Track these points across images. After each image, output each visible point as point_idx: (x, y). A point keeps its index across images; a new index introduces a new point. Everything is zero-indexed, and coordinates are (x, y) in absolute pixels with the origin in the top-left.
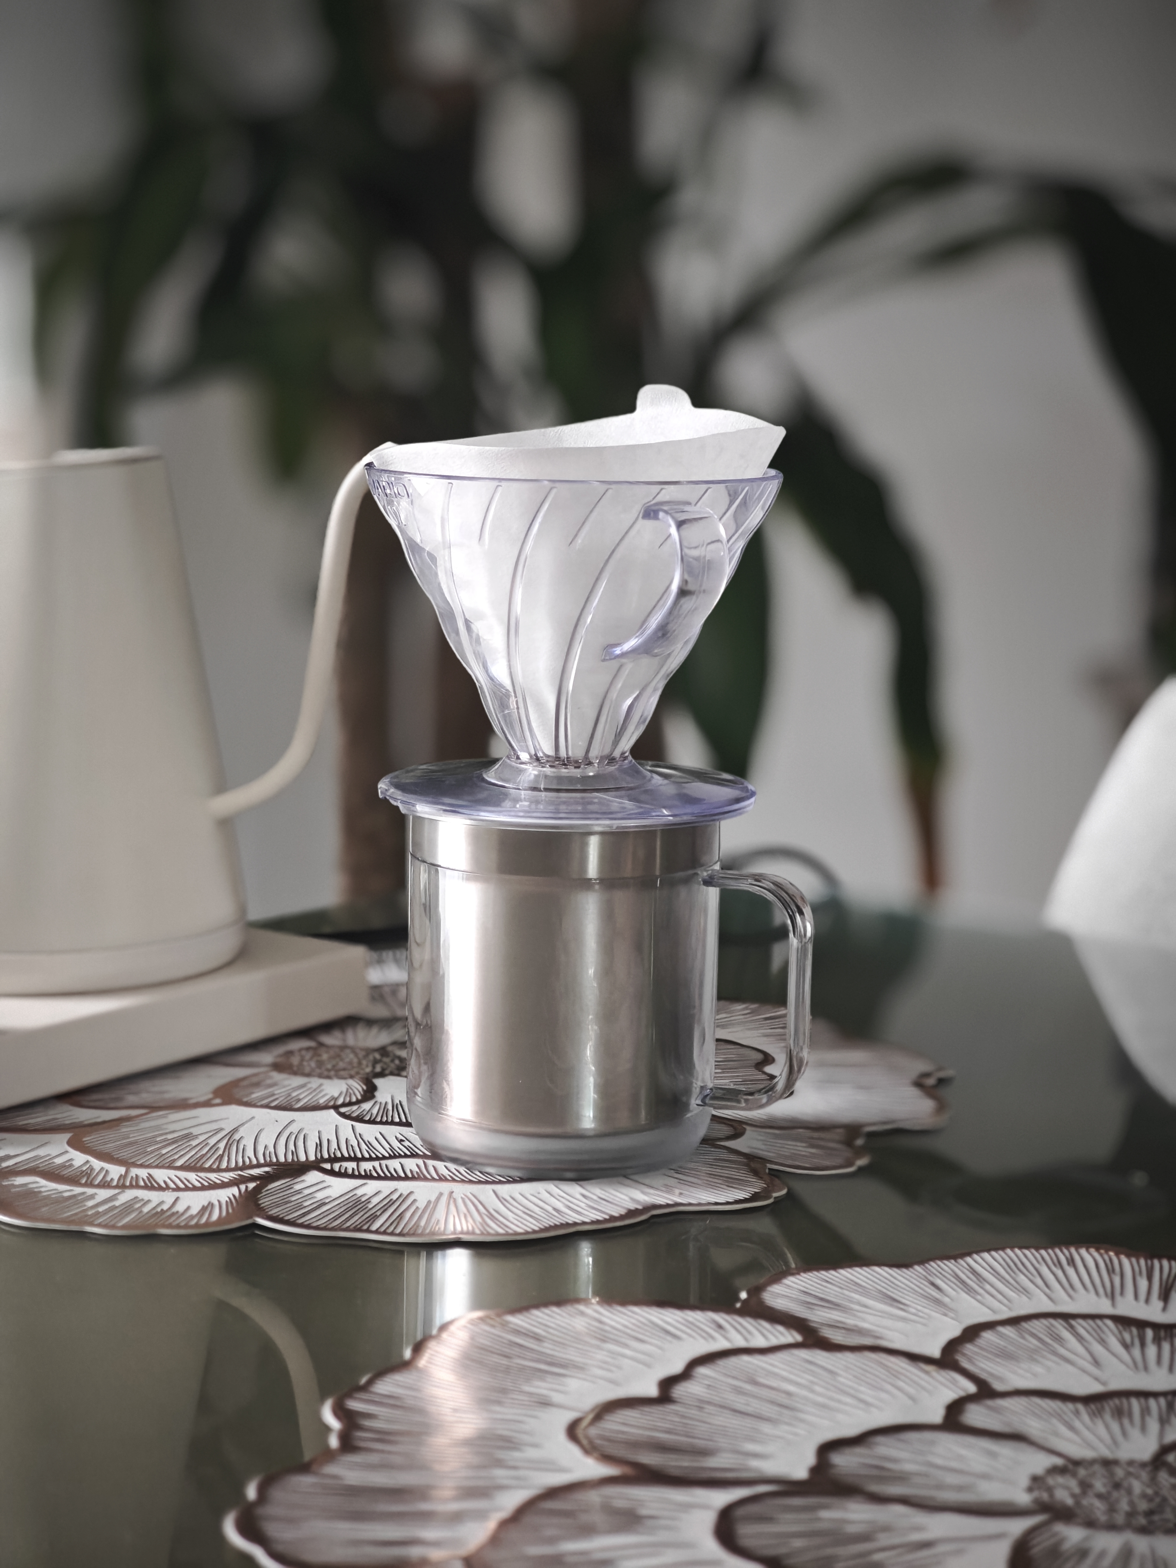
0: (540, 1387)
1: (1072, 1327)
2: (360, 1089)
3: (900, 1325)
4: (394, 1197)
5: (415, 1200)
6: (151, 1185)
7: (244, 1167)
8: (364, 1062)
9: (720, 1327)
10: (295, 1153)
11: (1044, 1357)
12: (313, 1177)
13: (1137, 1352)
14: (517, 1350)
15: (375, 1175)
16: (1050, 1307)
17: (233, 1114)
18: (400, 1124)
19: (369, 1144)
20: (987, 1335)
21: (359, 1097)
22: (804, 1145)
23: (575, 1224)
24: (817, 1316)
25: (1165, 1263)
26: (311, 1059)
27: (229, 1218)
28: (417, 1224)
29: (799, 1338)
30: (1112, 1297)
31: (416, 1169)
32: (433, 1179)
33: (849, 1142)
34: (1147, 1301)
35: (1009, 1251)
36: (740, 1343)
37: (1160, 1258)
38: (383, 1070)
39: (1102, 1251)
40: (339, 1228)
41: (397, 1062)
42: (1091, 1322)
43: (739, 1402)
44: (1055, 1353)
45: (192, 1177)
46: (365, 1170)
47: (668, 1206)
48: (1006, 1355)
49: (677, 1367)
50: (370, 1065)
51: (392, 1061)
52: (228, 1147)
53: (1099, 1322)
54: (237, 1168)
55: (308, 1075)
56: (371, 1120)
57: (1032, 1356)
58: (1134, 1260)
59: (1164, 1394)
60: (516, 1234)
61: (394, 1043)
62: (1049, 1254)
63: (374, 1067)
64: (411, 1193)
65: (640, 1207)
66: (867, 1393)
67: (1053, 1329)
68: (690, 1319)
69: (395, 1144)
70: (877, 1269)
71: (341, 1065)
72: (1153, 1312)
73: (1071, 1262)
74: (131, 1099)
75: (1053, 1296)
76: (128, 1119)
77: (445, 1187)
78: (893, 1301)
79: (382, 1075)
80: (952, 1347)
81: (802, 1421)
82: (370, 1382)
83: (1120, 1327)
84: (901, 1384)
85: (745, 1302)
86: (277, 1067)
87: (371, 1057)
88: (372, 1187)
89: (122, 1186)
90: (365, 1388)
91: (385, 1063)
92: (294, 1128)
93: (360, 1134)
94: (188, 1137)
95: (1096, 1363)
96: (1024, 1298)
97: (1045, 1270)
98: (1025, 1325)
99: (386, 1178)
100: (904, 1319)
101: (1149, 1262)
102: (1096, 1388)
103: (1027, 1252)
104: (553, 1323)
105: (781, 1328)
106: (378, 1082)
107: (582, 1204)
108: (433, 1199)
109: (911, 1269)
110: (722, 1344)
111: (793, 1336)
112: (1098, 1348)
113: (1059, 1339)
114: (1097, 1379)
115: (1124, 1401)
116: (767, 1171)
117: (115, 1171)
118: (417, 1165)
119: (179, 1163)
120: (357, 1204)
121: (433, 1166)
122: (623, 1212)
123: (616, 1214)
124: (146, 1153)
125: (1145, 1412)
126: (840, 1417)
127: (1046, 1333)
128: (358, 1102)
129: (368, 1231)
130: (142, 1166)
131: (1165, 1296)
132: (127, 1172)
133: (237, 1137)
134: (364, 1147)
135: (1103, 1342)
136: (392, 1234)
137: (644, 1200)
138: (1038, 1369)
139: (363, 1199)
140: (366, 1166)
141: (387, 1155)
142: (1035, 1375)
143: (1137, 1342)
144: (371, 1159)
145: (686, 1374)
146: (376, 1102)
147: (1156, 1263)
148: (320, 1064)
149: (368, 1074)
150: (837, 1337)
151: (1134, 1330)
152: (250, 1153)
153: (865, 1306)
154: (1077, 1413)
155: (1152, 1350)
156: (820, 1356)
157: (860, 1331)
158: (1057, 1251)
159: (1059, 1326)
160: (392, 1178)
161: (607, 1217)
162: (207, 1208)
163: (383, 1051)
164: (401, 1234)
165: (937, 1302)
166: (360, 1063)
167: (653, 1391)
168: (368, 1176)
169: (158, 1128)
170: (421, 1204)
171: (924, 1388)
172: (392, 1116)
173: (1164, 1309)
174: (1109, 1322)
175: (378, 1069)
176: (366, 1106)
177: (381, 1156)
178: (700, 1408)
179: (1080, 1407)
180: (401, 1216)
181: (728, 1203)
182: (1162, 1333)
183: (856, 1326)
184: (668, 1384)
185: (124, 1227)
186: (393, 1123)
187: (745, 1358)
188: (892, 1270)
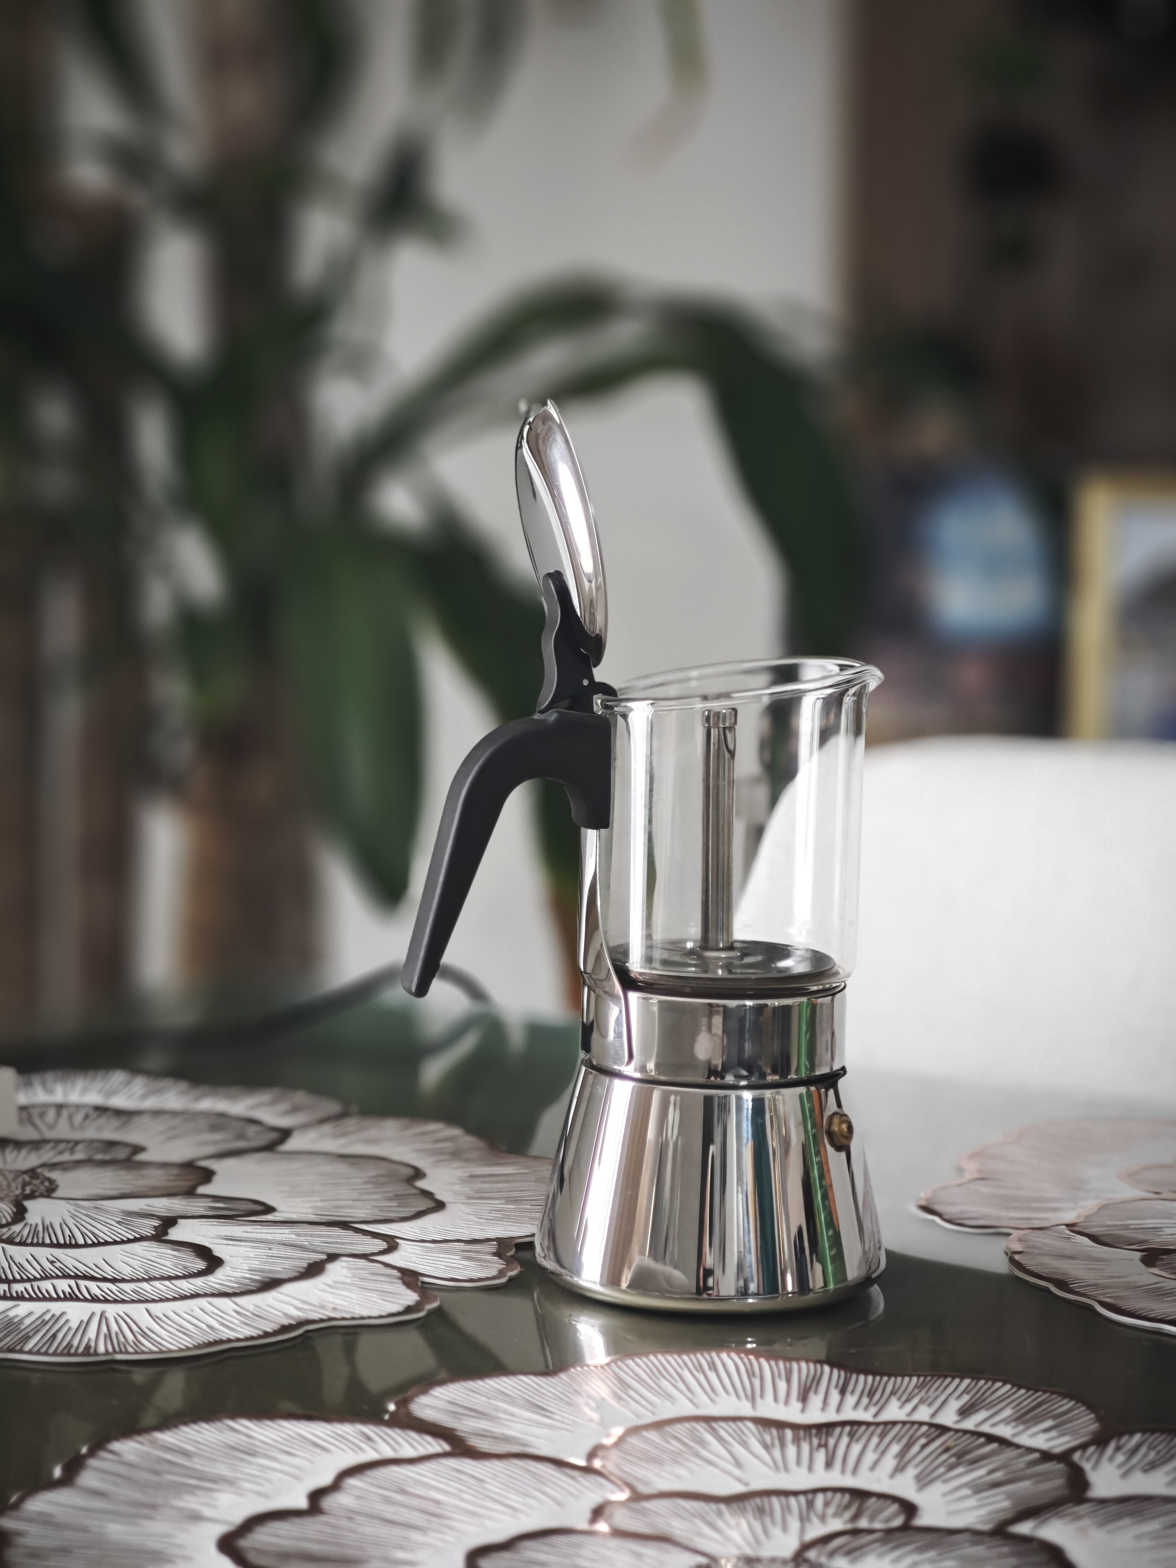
0: (191, 1502)
1: (714, 1429)
2: (10, 1211)
3: (545, 1432)
4: (47, 1317)
5: (67, 1321)
8: (14, 1185)
9: (369, 1439)
11: (687, 1460)
13: (777, 1452)
14: (166, 1467)
15: (27, 1296)
16: (691, 1411)
18: (52, 1245)
19: (20, 1266)
20: (635, 1440)
21: (9, 1220)
22: (458, 1257)
23: (229, 1341)
24: (465, 1426)
25: (803, 1365)
28: (69, 1345)
29: (447, 1447)
30: (753, 1400)
31: (67, 1290)
32: (86, 1300)
33: (498, 1254)
34: (786, 1402)
35: (652, 1357)
36: (389, 1453)
37: (798, 1360)
38: (33, 1192)
39: (743, 1355)
41: (47, 1184)
42: (732, 1424)
43: (389, 1512)
44: (697, 1455)
46: (17, 1292)
47: (322, 1321)
48: (651, 1459)
49: (326, 1479)
50: (20, 1186)
51: (42, 1183)
53: (740, 1424)
56: (22, 1241)
57: (676, 1459)
58: (773, 1363)
59: (804, 1493)
60: (171, 1351)
61: (43, 1165)
62: (691, 1360)
63: (23, 1189)
64: (63, 1313)
65: (293, 1323)
66: (514, 1499)
67: (696, 1433)
68: (339, 1432)
69: (47, 1266)
70: (523, 1378)
72: (793, 1413)
73: (713, 1367)
75: (695, 1400)
77: (98, 1308)
78: (539, 1409)
79: (31, 1196)
80: (597, 1452)
81: (451, 1528)
82: (22, 1500)
83: (760, 1428)
84: (548, 1490)
85: (393, 1414)
87: (20, 1180)
88: (23, 1308)
90: (15, 1506)
91: (35, 1185)
93: (11, 1256)
95: (738, 1464)
96: (667, 1403)
97: (686, 1374)
98: (668, 1429)
99: (38, 1299)
100: (550, 1427)
101: (788, 1364)
102: (739, 1488)
103: (669, 1358)
104: (201, 1438)
105: (429, 1438)
106: (28, 1204)
107: (236, 1320)
108: (86, 1319)
109: (556, 1378)
110: (370, 1455)
111: (441, 1446)
112: (739, 1449)
113: (702, 1443)
114: (739, 1480)
115: (765, 1499)
116: (420, 1284)
118: (70, 1286)
120: (11, 1325)
121: (86, 1287)
122: (276, 1327)
123: (269, 1330)
125: (786, 1509)
126: (488, 1523)
127: (688, 1436)
128: (8, 1225)
129: (21, 1351)
131: (804, 1398)
134: (15, 1268)
135: (744, 1444)
136: (46, 1354)
137: (299, 1316)
138: (681, 1471)
139: (16, 1320)
140: (18, 1288)
141: (38, 1276)
142: (679, 1477)
143: (777, 1443)
144: (22, 1281)
145: (336, 1486)
146: (26, 1224)
147: (795, 1365)
149: (17, 1196)
150: (483, 1445)
151: (774, 1431)
153: (513, 1415)
154: (720, 1514)
155: (791, 1450)
156: (467, 1465)
157: (508, 1439)
158: (699, 1356)
159: (700, 1427)
160: (44, 1299)
161: (261, 1333)
163: (32, 1172)
164: (55, 1354)
166: (9, 1185)
167: (302, 1503)
168: (20, 1298)
170: (74, 1325)
171: (571, 1494)
172: (43, 1238)
173: (803, 1410)
174: (750, 1424)
175: (28, 1191)
176: (17, 1228)
177: (32, 1277)
178: (350, 1518)
179: (722, 1507)
180: (54, 1336)
181: (381, 1317)
182: (802, 1433)
183: (503, 1434)
184: (316, 1496)
186: (43, 1245)
187: (394, 1469)
188: (539, 1379)
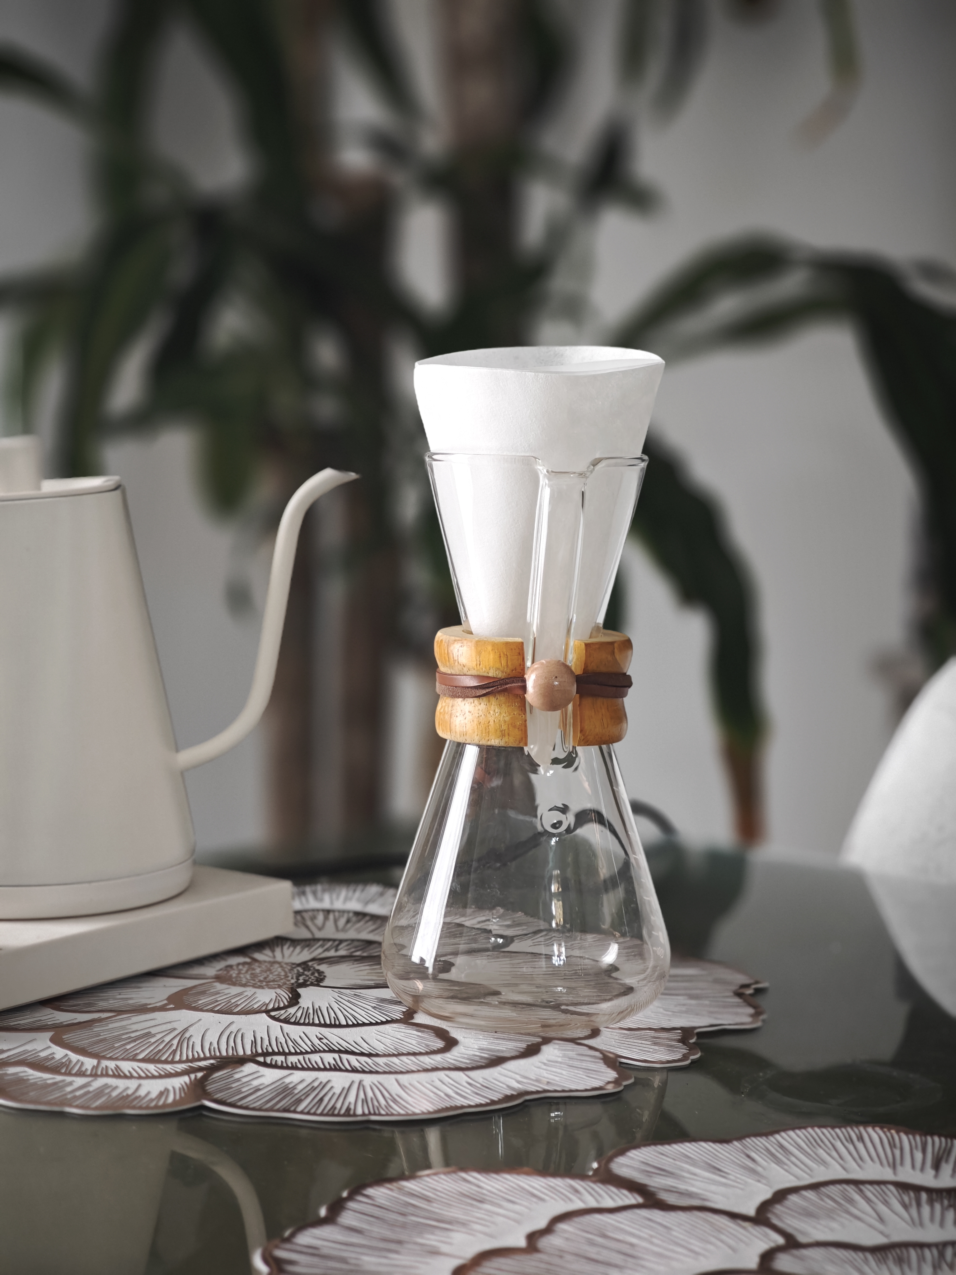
0: (431, 1240)
1: (861, 1190)
2: (287, 997)
3: (722, 1189)
4: (316, 1084)
5: (332, 1087)
6: (118, 1074)
7: (194, 1060)
8: (290, 975)
9: (576, 1191)
10: (235, 1048)
11: (839, 1215)
12: (250, 1067)
13: (914, 1211)
14: (410, 1210)
15: (300, 1066)
16: (843, 1175)
17: (183, 1017)
18: (320, 1025)
19: (294, 1042)
20: (793, 1198)
21: (286, 1004)
22: (649, 1043)
23: (463, 1107)
24: (655, 1182)
25: (936, 1139)
26: (247, 972)
27: (182, 1101)
28: (334, 1107)
29: (640, 1200)
30: (894, 1167)
31: (333, 1062)
32: (347, 1071)
33: (683, 1040)
34: (922, 1169)
35: (810, 1130)
36: (593, 1204)
37: (932, 1134)
38: (305, 981)
39: (885, 1130)
40: (271, 1109)
41: (316, 975)
42: (876, 1187)
43: (592, 1252)
44: (847, 1212)
45: (152, 1067)
46: (292, 1063)
47: (538, 1092)
48: (809, 1214)
49: (542, 1224)
50: (295, 977)
51: (313, 974)
52: (180, 1043)
53: (883, 1187)
54: (188, 1061)
55: (244, 985)
56: (297, 1021)
57: (830, 1214)
58: (911, 1137)
59: (936, 1245)
60: (415, 1114)
61: (313, 960)
62: (842, 1133)
63: (298, 979)
64: (329, 1081)
65: (515, 1093)
66: (696, 1245)
67: (847, 1193)
68: (552, 1184)
69: (316, 1042)
70: (703, 1144)
71: (271, 977)
72: (927, 1179)
73: (861, 1138)
74: (102, 1004)
75: (846, 1166)
76: (100, 1020)
77: (357, 1077)
78: (717, 1170)
79: (304, 985)
80: (765, 1207)
81: (643, 1267)
82: (293, 1235)
83: (901, 1191)
84: (723, 1237)
85: (596, 1171)
86: (219, 978)
87: (295, 971)
88: (296, 1076)
89: (94, 1075)
90: (288, 1240)
91: (307, 976)
92: (233, 1028)
93: (287, 1033)
94: (148, 1035)
95: (881, 1219)
96: (822, 1168)
97: (838, 1144)
98: (823, 1189)
99: (308, 1069)
100: (725, 1185)
101: (923, 1138)
102: (881, 1240)
103: (824, 1130)
104: (441, 1187)
105: (625, 1192)
106: (300, 991)
107: (468, 1090)
108: (347, 1086)
109: (731, 1144)
110: (578, 1205)
111: (635, 1198)
112: (882, 1208)
113: (851, 1201)
114: (882, 1233)
115: (904, 1251)
116: (618, 1064)
117: (89, 1063)
118: (334, 1059)
119: (141, 1056)
120: (286, 1090)
121: (347, 1060)
122: (500, 1096)
123: (496, 1099)
124: (113, 1048)
125: (921, 1259)
126: (674, 1264)
127: (840, 1196)
128: (285, 1007)
129: (295, 1112)
130: (111, 1059)
131: (937, 1166)
132: (99, 1063)
133: (187, 1035)
134: (290, 1043)
135: (886, 1203)
136: (315, 1114)
137: (519, 1088)
138: (834, 1225)
139: (291, 1086)
140: (293, 1059)
141: (309, 1050)
142: (832, 1230)
143: (914, 1203)
144: (296, 1053)
145: (548, 1230)
146: (300, 1007)
147: (929, 1139)
148: (254, 976)
149: (293, 984)
150: (671, 1199)
151: (912, 1194)
152: (198, 1048)
153: (695, 1174)
154: (866, 1261)
155: (926, 1210)
156: (657, 1215)
157: (690, 1195)
158: (849, 1129)
159: (851, 1190)
160: (314, 1069)
161: (488, 1101)
162: (163, 1093)
163: (304, 965)
164: (321, 1114)
165: (753, 1171)
166: (286, 976)
167: (521, 1242)
168: (294, 1067)
169: (123, 1027)
170: (337, 1091)
171: (741, 1240)
172: (313, 1019)
173: (936, 1176)
174: (892, 1188)
175: (301, 980)
176: (292, 1010)
177: (304, 1051)
178: (561, 1257)
179: (869, 1256)
180: (321, 1100)
181: (586, 1090)
182: (934, 1196)
183: (687, 1190)
184: (533, 1237)
185: (96, 1108)
186: (313, 1024)
187: (597, 1216)
188: (716, 1145)
